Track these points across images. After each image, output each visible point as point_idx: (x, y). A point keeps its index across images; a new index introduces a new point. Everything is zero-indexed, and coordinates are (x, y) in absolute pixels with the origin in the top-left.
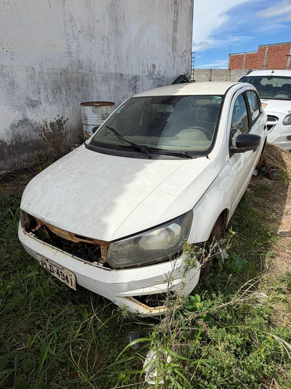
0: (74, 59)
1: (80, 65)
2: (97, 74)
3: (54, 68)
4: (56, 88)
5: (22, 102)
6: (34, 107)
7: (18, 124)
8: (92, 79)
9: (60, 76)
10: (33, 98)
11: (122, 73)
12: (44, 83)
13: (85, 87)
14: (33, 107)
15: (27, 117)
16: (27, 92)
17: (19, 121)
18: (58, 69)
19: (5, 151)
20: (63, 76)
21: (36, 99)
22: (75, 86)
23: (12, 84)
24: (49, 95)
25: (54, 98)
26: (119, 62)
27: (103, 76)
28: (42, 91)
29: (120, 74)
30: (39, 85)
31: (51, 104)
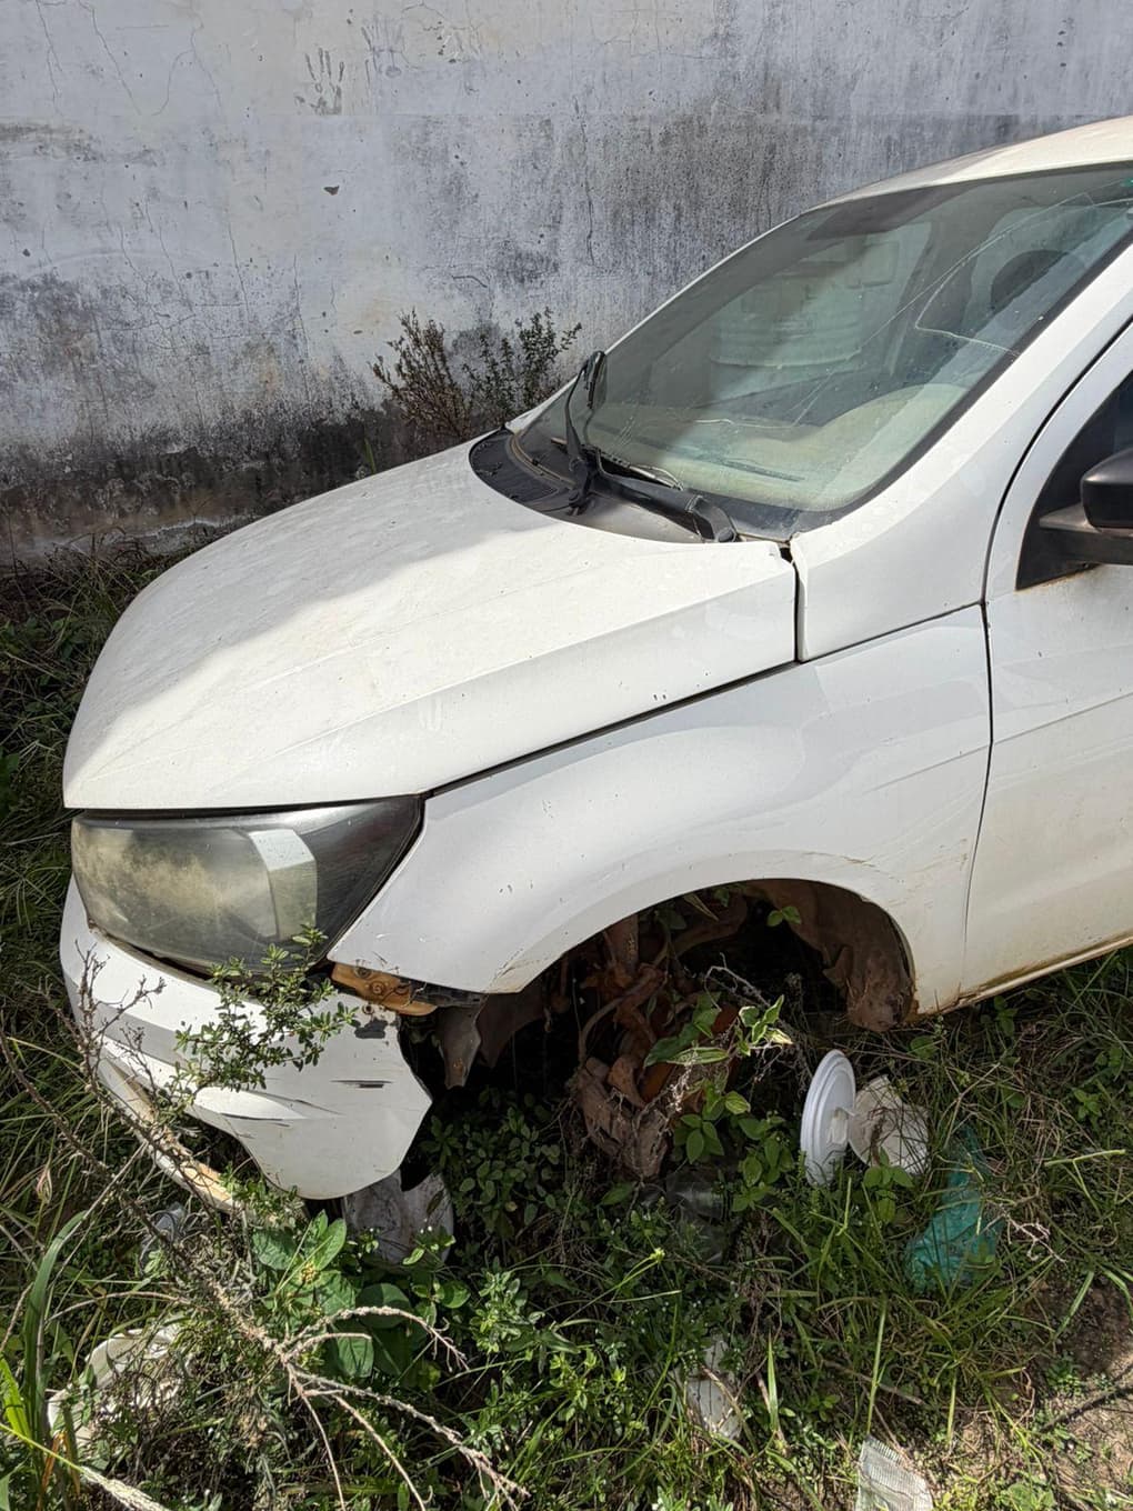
0: (741, 67)
1: (769, 89)
2: (854, 130)
3: (638, 114)
4: (630, 205)
5: (484, 263)
6: (527, 284)
7: (455, 345)
8: (819, 158)
9: (657, 149)
10: (525, 247)
11: (1011, 112)
12: (582, 180)
13: (775, 195)
14: (522, 281)
15: (494, 321)
16: (506, 220)
17: (461, 335)
18: (653, 120)
19: (396, 440)
20: (675, 147)
21: (540, 248)
22: (727, 190)
23: (455, 192)
24: (594, 234)
25: (618, 244)
26: (1005, 60)
27: (889, 138)
28: (568, 215)
29: (999, 118)
30: (558, 191)
31: (600, 271)
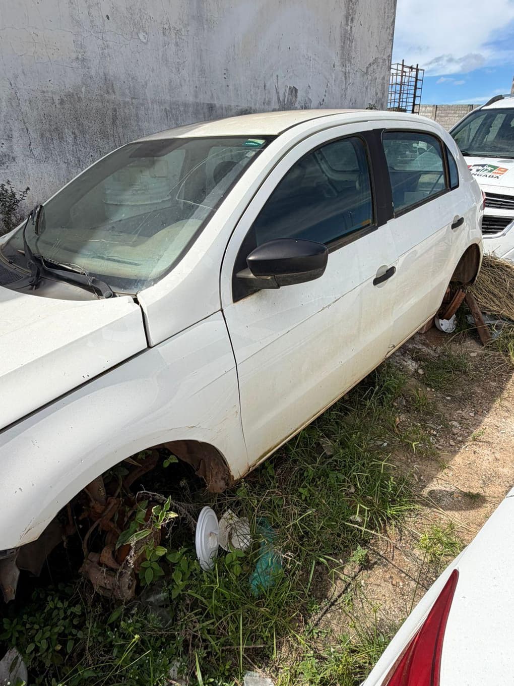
0: (93, 73)
1: (108, 84)
2: (150, 105)
3: (45, 90)
4: (50, 131)
8: (137, 115)
11: (212, 102)
12: (20, 118)
13: (121, 130)
18: (53, 93)
20: (67, 106)
21: (3, 150)
22: (97, 126)
24: (32, 144)
25: (46, 149)
26: (205, 82)
27: (166, 109)
28: (16, 134)
29: (208, 104)
30: (8, 123)
31: (39, 161)
